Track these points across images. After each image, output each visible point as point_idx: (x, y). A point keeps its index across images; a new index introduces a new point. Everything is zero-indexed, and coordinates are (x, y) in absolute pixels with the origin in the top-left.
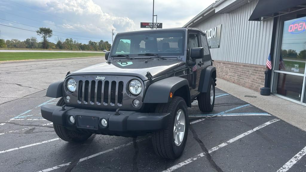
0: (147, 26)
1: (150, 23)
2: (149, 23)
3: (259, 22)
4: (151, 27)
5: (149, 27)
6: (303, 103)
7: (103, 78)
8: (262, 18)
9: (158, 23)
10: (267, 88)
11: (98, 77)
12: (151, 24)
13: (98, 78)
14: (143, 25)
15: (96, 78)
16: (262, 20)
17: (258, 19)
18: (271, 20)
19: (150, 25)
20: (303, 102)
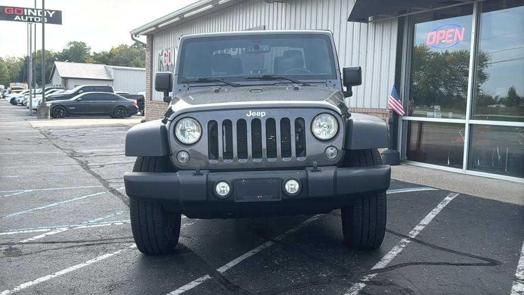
0: (17, 17)
1: (27, 9)
2: (24, 9)
3: (364, 25)
4: (29, 19)
5: (24, 18)
6: (469, 171)
7: (262, 114)
8: (370, 19)
9: (51, 11)
10: (394, 151)
11: (250, 112)
12: (29, 11)
13: (251, 114)
14: (6, 12)
15: (247, 115)
16: (370, 22)
17: (363, 20)
18: (392, 20)
19: (28, 15)
20: (468, 169)
